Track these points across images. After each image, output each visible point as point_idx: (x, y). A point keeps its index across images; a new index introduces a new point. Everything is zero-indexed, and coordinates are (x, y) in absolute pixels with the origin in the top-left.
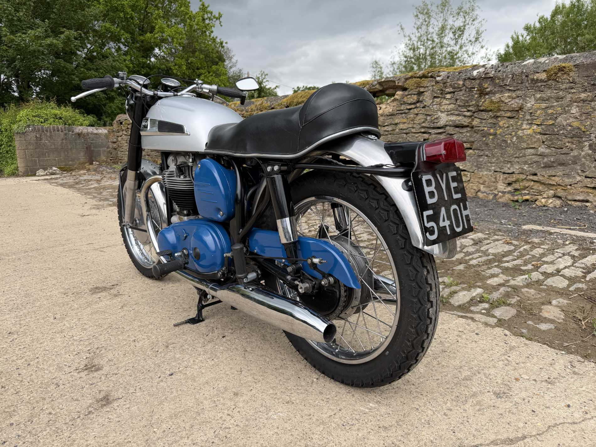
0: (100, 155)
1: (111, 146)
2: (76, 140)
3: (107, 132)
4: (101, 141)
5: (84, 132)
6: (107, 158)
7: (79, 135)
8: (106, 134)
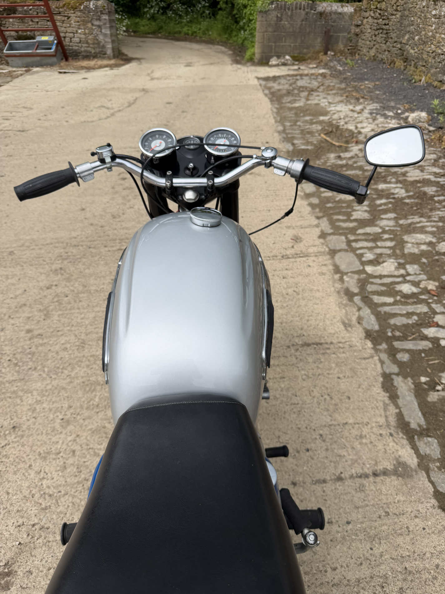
0: (337, 43)
1: (353, 31)
2: (316, 21)
3: (353, 10)
4: (343, 23)
5: (327, 11)
6: (345, 46)
7: (321, 14)
8: (351, 13)
